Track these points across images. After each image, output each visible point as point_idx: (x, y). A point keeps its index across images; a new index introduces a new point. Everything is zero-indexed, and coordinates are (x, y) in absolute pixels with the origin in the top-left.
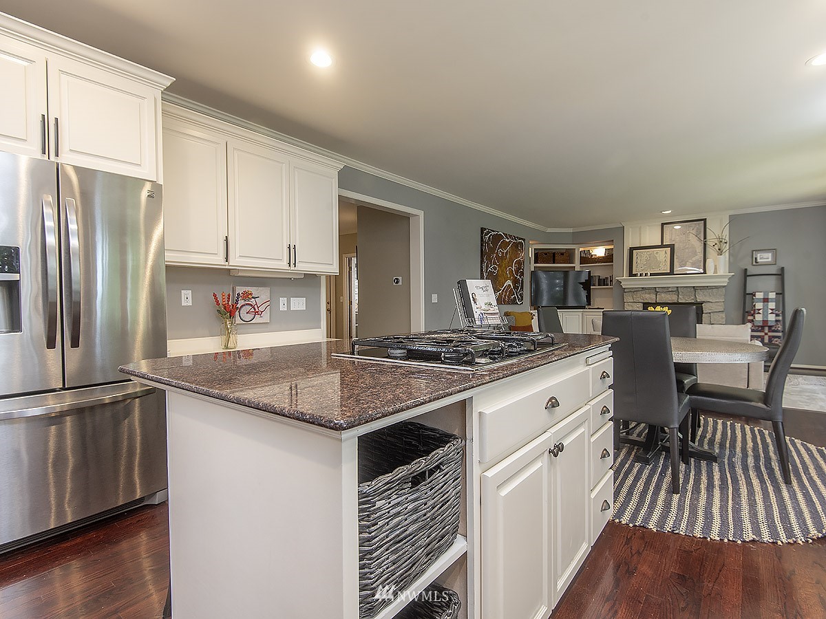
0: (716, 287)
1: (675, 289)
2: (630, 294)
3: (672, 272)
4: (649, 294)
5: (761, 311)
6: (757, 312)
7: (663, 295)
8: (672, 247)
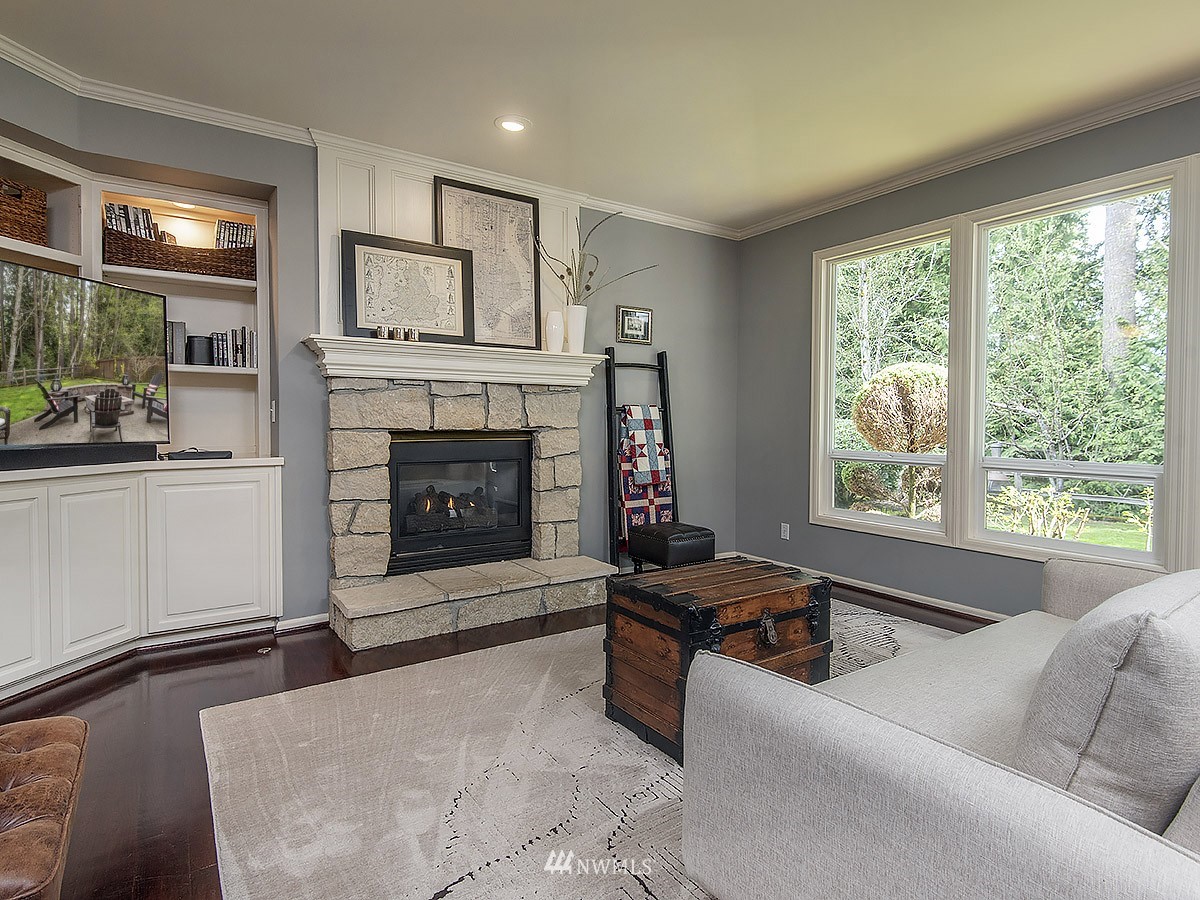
0: (566, 389)
1: (478, 390)
2: (354, 398)
3: (468, 338)
4: (412, 400)
5: (645, 450)
6: (638, 451)
7: (450, 405)
8: (465, 257)
